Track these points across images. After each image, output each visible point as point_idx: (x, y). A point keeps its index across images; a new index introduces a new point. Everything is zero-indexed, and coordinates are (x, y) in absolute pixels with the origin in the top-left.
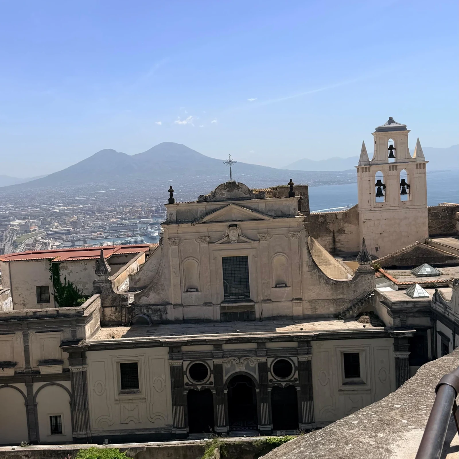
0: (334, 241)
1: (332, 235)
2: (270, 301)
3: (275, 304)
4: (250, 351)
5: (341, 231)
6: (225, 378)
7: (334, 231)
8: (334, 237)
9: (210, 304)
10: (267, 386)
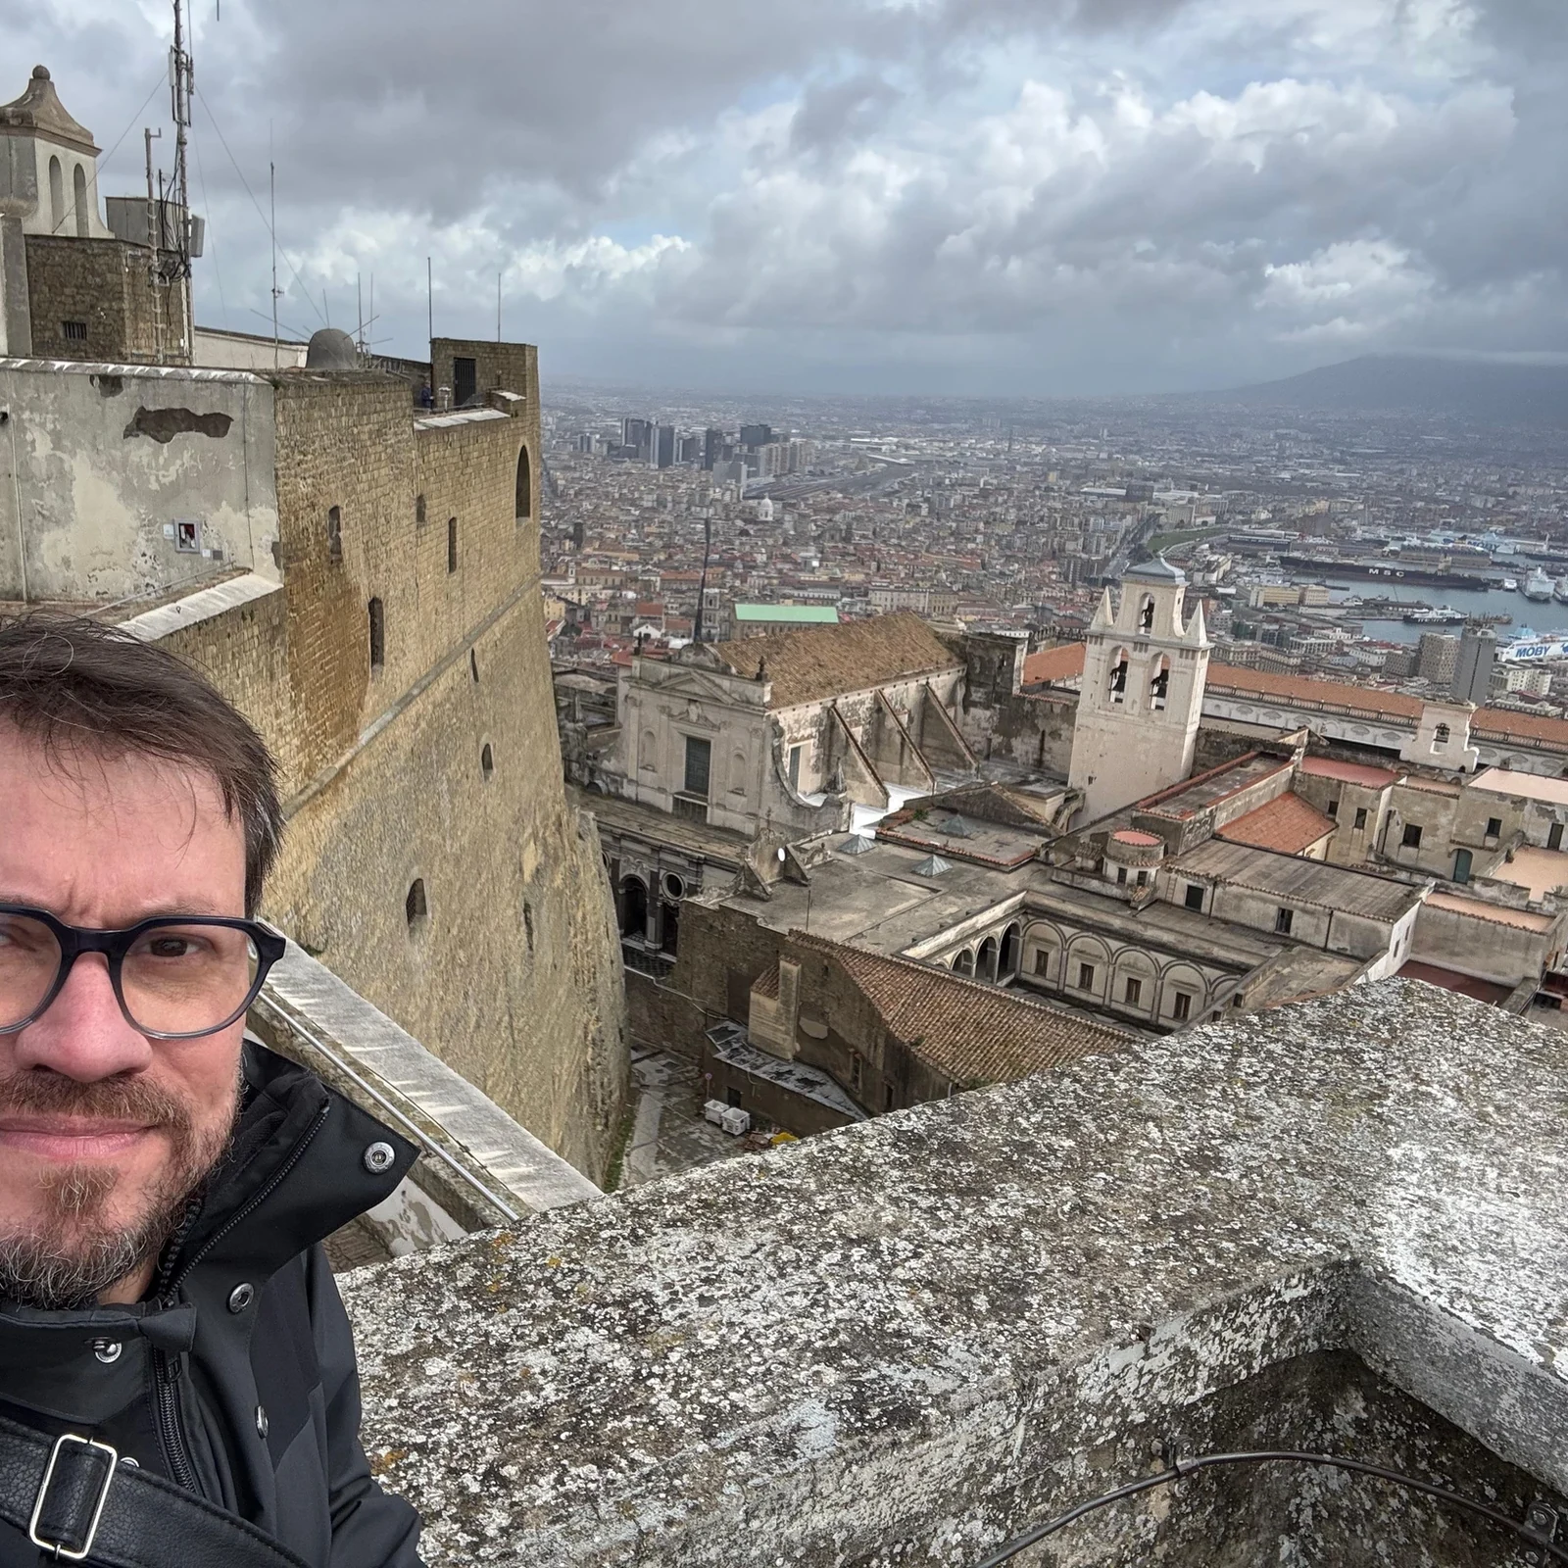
0: (1042, 749)
1: (1039, 737)
2: (725, 807)
3: (729, 814)
4: (644, 854)
5: (1055, 734)
6: (621, 877)
7: (1043, 732)
8: (1042, 741)
9: (662, 790)
10: (657, 900)
